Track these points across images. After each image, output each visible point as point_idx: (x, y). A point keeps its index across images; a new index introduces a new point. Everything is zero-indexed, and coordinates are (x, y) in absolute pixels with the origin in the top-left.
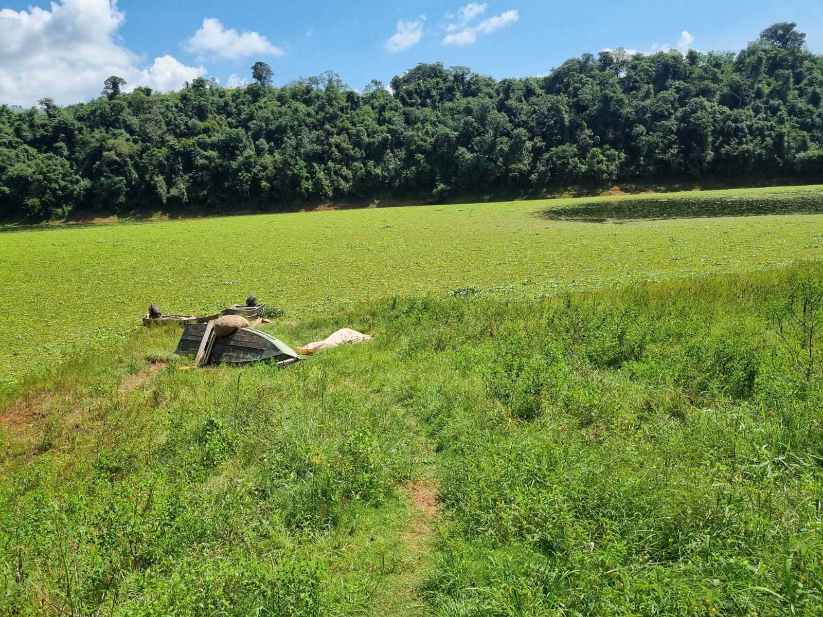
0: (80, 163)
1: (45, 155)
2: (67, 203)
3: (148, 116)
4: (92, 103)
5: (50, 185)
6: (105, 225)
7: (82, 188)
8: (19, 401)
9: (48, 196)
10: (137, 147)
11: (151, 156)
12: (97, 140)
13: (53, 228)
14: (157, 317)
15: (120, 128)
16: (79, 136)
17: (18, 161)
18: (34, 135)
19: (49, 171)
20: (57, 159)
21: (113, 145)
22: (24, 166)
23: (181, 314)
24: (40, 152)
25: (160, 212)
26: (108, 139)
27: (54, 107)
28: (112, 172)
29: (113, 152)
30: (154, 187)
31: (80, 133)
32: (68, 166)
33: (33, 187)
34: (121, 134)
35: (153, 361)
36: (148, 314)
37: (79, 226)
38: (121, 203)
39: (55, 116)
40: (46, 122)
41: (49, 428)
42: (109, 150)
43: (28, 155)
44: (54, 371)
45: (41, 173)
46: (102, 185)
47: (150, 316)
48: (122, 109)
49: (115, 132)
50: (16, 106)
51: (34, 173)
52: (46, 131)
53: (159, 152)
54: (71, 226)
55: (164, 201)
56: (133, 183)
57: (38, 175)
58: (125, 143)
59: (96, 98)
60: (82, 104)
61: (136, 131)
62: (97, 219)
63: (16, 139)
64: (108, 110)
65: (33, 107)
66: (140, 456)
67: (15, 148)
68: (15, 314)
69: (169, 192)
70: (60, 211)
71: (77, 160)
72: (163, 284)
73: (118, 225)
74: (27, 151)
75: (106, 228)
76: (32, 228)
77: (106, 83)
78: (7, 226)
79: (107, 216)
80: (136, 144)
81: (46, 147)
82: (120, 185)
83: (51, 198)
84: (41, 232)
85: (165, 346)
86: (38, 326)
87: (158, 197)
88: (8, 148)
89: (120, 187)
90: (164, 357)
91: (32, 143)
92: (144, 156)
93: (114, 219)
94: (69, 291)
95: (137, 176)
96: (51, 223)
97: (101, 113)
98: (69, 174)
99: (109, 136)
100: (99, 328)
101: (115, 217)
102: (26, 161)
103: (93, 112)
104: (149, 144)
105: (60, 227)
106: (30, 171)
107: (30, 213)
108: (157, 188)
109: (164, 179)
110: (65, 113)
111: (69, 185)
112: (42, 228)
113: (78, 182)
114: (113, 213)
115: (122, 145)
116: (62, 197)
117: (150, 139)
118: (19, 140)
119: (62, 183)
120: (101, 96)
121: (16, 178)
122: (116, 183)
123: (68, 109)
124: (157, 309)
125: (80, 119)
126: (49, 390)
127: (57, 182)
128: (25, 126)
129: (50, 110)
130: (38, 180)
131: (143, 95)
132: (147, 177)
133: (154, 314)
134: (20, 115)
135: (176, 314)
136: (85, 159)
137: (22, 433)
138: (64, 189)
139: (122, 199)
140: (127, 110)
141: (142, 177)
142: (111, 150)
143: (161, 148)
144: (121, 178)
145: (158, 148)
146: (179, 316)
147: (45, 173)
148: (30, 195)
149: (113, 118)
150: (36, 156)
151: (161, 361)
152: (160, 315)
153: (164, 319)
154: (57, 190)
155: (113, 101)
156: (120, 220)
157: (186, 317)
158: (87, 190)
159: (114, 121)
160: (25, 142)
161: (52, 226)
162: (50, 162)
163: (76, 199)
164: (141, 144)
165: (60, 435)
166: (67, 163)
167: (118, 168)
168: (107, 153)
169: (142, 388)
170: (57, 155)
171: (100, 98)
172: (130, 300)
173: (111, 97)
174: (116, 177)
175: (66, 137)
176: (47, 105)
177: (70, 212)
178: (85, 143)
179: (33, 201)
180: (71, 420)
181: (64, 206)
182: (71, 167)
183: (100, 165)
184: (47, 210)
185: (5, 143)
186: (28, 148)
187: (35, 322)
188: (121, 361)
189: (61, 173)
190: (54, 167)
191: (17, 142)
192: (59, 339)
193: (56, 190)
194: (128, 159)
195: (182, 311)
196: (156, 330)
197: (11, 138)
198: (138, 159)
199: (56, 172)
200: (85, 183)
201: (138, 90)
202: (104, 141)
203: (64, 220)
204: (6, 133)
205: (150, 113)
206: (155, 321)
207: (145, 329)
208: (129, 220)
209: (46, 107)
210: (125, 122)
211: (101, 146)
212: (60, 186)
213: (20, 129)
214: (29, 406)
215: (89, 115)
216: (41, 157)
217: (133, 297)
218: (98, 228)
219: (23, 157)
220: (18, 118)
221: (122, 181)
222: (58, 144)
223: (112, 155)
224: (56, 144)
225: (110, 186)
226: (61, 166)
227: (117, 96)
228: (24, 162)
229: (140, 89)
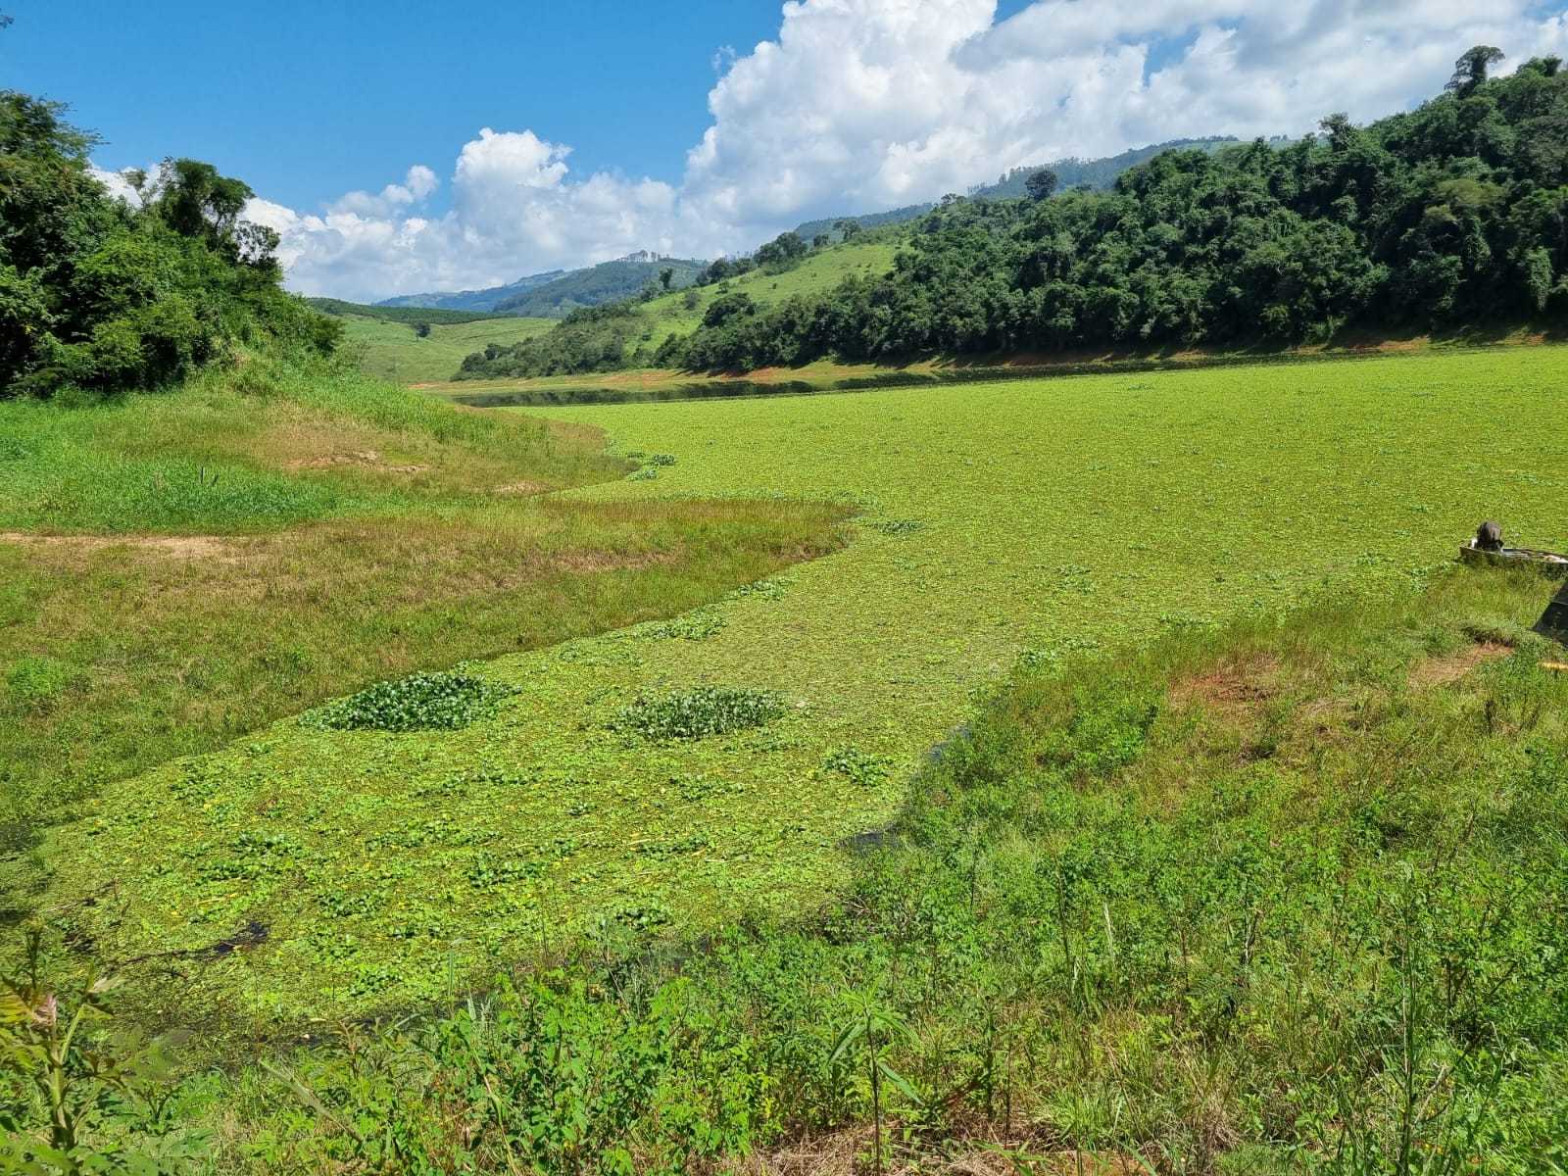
0: (1376, 233)
1: (1314, 224)
2: (1336, 314)
3: (1542, 120)
4: (1424, 109)
5: (1313, 279)
6: (1402, 354)
7: (1369, 283)
8: (1221, 660)
9: (1305, 301)
10: (1500, 191)
11: (1529, 207)
12: (1419, 184)
13: (1302, 359)
14: (1495, 548)
15: (1471, 154)
16: (1384, 181)
17: (1265, 239)
18: (1302, 187)
19: (1314, 254)
20: (1333, 230)
21: (1449, 192)
22: (1272, 247)
23: (1549, 549)
24: (1305, 218)
25: (1526, 328)
26: (1442, 179)
27: (1348, 129)
28: (1437, 247)
29: (1446, 206)
30: (1525, 274)
31: (1388, 174)
32: (1352, 241)
33: (1282, 284)
34: (1471, 167)
35: (1479, 637)
36: (1474, 541)
37: (1349, 356)
38: (1443, 310)
39: (1344, 147)
40: (1328, 159)
41: (1273, 720)
42: (1439, 203)
43: (1283, 227)
44: (1281, 620)
45: (1301, 257)
46: (1411, 273)
47: (1477, 545)
48: (1485, 112)
49: (1459, 164)
50: (1278, 138)
51: (1288, 259)
52: (1323, 177)
53: (1550, 197)
54: (1334, 357)
55: (1542, 303)
56: (1478, 267)
57: (1295, 261)
58: (1475, 185)
59: (1431, 99)
60: (1402, 116)
61: (1504, 158)
62: (1390, 342)
63: (1269, 199)
64: (1453, 120)
65: (1308, 136)
66: (1451, 821)
67: (1263, 215)
68: (1224, 510)
69: (1555, 283)
70: (1320, 327)
71: (1370, 229)
72: (1514, 480)
73: (1428, 356)
74: (1282, 219)
75: (1404, 360)
76: (1266, 361)
77: (1459, 63)
78: (1227, 355)
79: (1408, 337)
80: (1500, 184)
81: (1317, 208)
82: (1448, 274)
83: (1309, 305)
84: (1282, 368)
85: (1509, 612)
86: (1260, 535)
87: (1527, 294)
88: (1252, 216)
89: (1447, 278)
90: (1506, 634)
91: (1293, 204)
92: (1513, 208)
93: (1423, 342)
94: (1318, 479)
95: (1489, 253)
96: (1301, 351)
97: (1438, 129)
98: (1350, 257)
99: (1445, 174)
100: (1369, 555)
101: (1426, 339)
102: (1279, 238)
103: (1421, 129)
104: (1530, 181)
105: (1316, 358)
106: (1283, 255)
107: (1269, 333)
108: (1529, 275)
109: (1551, 256)
110: (1365, 137)
111: (1347, 279)
112: (1283, 360)
113: (1365, 269)
114: (1422, 331)
115: (1470, 190)
116: (1330, 302)
117: (1534, 171)
118: (1274, 200)
119: (1335, 274)
120: (1443, 92)
121: (1257, 269)
122: (1440, 270)
123: (1370, 130)
124: (1496, 532)
125: (1391, 146)
126: (1275, 653)
127: (1325, 273)
128: (1288, 173)
129: (1337, 137)
130: (1294, 272)
131: (1536, 76)
132: (1511, 254)
133: (1486, 540)
134: (1283, 154)
135: (1541, 548)
136: (1386, 225)
137: (1225, 715)
138: (1334, 286)
139: (1447, 301)
140: (1496, 114)
141: (1498, 254)
142: (1443, 202)
143: (1556, 188)
144: (1453, 258)
145: (1549, 188)
146: (1546, 554)
147: (1307, 258)
148: (1274, 300)
149: (1460, 135)
150: (1298, 227)
151: (1497, 640)
152: (1501, 544)
153: (1508, 554)
154: (1324, 289)
155: (1469, 100)
156: (1435, 346)
157: (1562, 557)
158: (1380, 287)
159: (1460, 143)
160: (1282, 203)
161: (1301, 356)
162: (1321, 236)
163: (1355, 304)
164: (1513, 182)
165: (1290, 738)
166: (1351, 236)
167: (1450, 238)
168: (1435, 208)
169: (1456, 687)
170: (1335, 222)
171: (1442, 98)
172: (1437, 508)
173: (1465, 91)
174: (1444, 256)
175: (1359, 185)
176: (1335, 128)
177: (1339, 330)
178: (1393, 193)
179: (1278, 311)
180: (1312, 716)
181: (1330, 318)
182: (1357, 243)
183: (1414, 235)
184: (1297, 326)
185: (1248, 208)
186: (1286, 212)
187: (1256, 528)
188: (1412, 625)
189: (1335, 256)
190: (1325, 245)
191: (1269, 204)
192: (1293, 564)
193: (1321, 288)
194: (1476, 218)
195: (1552, 543)
196: (1490, 576)
197: (1259, 197)
198: (1498, 217)
199: (1328, 255)
200: (1379, 272)
201: (1528, 66)
202: (1432, 184)
203: (1326, 345)
204: (1255, 190)
205: (1546, 113)
206: (1488, 556)
207: (1464, 570)
208: (1454, 343)
209: (1332, 132)
210: (1484, 139)
211: (1426, 196)
212: (1329, 280)
213: (1278, 179)
214: (1239, 672)
215: (1411, 136)
216: (1306, 228)
217: (1444, 502)
218: (1387, 362)
219: (1274, 231)
220: (1278, 159)
221: (1453, 264)
222: (1340, 201)
223: (1445, 212)
224: (1337, 202)
225: (1426, 275)
226: (1339, 243)
227: (1480, 86)
228: (1275, 240)
229: (1533, 65)
